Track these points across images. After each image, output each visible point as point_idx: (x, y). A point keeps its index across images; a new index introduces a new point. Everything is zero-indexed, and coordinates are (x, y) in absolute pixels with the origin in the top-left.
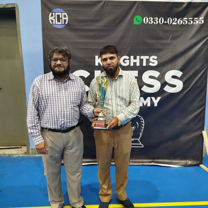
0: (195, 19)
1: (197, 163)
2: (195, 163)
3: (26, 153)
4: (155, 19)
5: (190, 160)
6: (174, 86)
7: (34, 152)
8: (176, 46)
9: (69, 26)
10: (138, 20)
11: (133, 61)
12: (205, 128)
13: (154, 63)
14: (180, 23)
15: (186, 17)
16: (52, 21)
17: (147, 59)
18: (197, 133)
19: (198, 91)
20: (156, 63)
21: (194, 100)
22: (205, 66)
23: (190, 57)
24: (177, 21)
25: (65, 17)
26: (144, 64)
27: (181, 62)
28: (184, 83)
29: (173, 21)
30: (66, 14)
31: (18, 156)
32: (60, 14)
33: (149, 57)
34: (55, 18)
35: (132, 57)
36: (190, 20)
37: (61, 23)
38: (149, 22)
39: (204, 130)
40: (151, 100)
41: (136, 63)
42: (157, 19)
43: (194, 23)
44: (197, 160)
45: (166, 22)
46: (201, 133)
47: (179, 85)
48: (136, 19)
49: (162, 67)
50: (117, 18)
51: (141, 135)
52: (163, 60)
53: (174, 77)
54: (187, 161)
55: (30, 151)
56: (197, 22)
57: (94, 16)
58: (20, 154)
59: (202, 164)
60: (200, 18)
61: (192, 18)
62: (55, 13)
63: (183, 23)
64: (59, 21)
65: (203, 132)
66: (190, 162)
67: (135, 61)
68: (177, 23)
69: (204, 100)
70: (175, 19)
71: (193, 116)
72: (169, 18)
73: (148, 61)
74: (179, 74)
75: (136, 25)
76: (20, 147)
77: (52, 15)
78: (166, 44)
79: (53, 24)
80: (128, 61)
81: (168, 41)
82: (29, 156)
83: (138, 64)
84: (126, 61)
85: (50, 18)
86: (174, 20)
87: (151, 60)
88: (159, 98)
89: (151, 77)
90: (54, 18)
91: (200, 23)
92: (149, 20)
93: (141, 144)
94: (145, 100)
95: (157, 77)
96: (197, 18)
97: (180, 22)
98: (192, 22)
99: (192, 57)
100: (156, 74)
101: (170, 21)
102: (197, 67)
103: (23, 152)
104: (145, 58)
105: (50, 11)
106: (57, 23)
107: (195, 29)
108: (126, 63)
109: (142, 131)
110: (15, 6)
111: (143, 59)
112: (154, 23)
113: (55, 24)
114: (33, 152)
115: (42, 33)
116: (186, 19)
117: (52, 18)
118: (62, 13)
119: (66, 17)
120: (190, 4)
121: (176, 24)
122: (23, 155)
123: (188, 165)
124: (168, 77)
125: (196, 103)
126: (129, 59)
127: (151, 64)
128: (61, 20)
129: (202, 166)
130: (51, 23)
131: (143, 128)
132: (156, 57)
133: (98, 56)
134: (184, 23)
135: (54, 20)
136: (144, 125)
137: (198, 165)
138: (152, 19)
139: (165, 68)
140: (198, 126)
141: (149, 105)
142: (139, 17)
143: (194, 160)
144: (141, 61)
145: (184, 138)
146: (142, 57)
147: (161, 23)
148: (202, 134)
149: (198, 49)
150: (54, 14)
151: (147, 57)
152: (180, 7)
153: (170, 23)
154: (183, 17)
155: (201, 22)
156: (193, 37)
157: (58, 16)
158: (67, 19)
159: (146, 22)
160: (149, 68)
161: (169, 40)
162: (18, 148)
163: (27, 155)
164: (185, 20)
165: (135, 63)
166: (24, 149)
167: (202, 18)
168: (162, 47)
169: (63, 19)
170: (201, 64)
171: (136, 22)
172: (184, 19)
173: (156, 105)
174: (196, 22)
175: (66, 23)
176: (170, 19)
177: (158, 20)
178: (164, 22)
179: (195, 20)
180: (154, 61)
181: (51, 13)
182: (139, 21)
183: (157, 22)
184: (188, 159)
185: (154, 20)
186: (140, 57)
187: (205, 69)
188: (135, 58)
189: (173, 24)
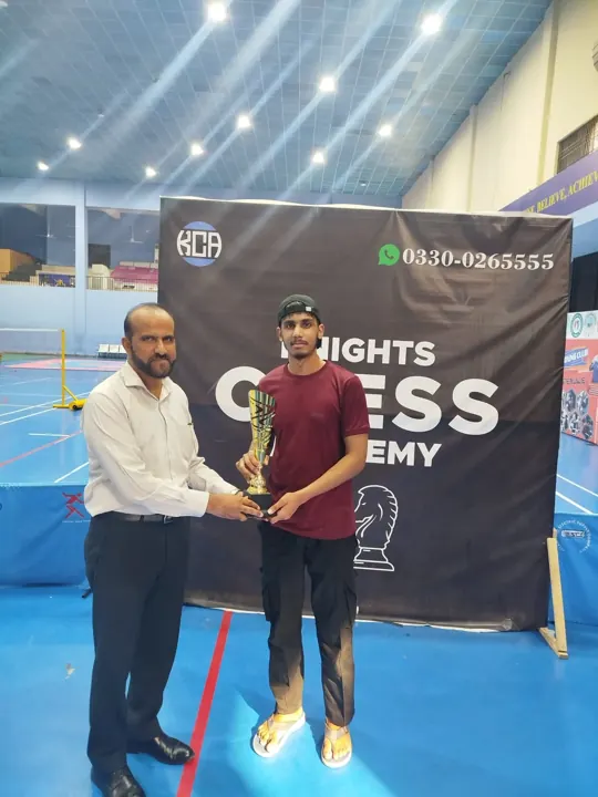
0: (531, 256)
4: (432, 253)
6: (475, 418)
10: (389, 255)
11: (373, 350)
12: (554, 529)
13: (426, 359)
14: (494, 265)
15: (508, 251)
17: (408, 349)
18: (534, 543)
20: (431, 359)
22: (555, 372)
24: (486, 261)
25: (214, 241)
26: (402, 360)
27: (493, 359)
28: (500, 413)
29: (476, 261)
30: (217, 235)
32: (204, 234)
33: (415, 345)
34: (190, 243)
35: (372, 342)
36: (519, 259)
37: (204, 255)
38: (417, 261)
39: (551, 537)
40: (417, 449)
41: (381, 356)
42: (437, 253)
43: (529, 267)
45: (457, 262)
46: (544, 543)
47: (490, 417)
48: (386, 252)
49: (447, 372)
51: (388, 538)
52: (448, 354)
53: (476, 396)
56: (537, 264)
59: (546, 626)
60: (545, 256)
61: (523, 256)
62: (192, 231)
63: (500, 266)
64: (199, 250)
65: (549, 539)
67: (379, 351)
68: (487, 266)
69: (552, 456)
70: (481, 256)
72: (465, 255)
73: (411, 353)
74: (489, 388)
75: (384, 266)
77: (185, 237)
79: (185, 256)
80: (361, 352)
81: (464, 307)
83: (386, 360)
84: (355, 351)
85: (180, 243)
86: (478, 257)
87: (419, 350)
88: (436, 447)
89: (417, 393)
90: (188, 243)
91: (544, 266)
92: (416, 255)
93: (388, 562)
94: (402, 447)
95: (432, 392)
96: (536, 256)
97: (493, 262)
98: (523, 264)
100: (431, 386)
101: (467, 258)
102: (535, 375)
104: (403, 345)
105: (182, 226)
106: (194, 254)
108: (356, 355)
109: (392, 528)
111: (398, 348)
112: (430, 262)
113: (191, 256)
116: (510, 255)
117: (184, 243)
118: (208, 232)
119: (218, 243)
121: (484, 266)
124: (461, 394)
126: (365, 347)
127: (418, 361)
128: (205, 247)
129: (545, 631)
130: (181, 254)
131: (394, 520)
132: (431, 346)
134: (503, 266)
135: (188, 247)
136: (396, 513)
138: (424, 253)
139: (455, 372)
141: (411, 462)
142: (391, 249)
144: (395, 352)
146: (396, 343)
147: (447, 263)
148: (546, 546)
150: (188, 233)
151: (410, 344)
153: (468, 264)
154: (501, 252)
155: (548, 265)
157: (199, 239)
158: (219, 245)
159: (409, 260)
160: (412, 369)
164: (506, 258)
165: (378, 358)
167: (548, 256)
169: (211, 245)
170: (546, 367)
171: (384, 261)
172: (505, 256)
173: (428, 463)
174: (533, 265)
175: (217, 256)
176: (469, 256)
177: (440, 257)
178: (453, 261)
179: (532, 259)
180: (426, 354)
181: (182, 232)
183: (437, 261)
185: (429, 257)
186: (392, 343)
187: (555, 380)
188: (379, 345)
189: (476, 266)
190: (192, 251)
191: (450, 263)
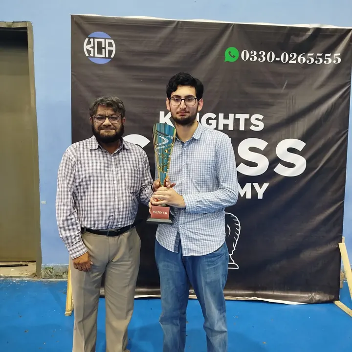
0: (326, 55)
1: (330, 298)
2: (326, 298)
3: (35, 275)
4: (260, 53)
5: (319, 293)
6: (291, 165)
7: (49, 273)
8: (295, 100)
9: (116, 62)
10: (231, 55)
12: (343, 237)
13: (258, 126)
14: (302, 61)
15: (311, 51)
16: (89, 52)
17: (246, 120)
18: (330, 247)
19: (331, 175)
20: (261, 126)
21: (324, 190)
22: (343, 132)
23: (319, 118)
24: (297, 58)
25: (110, 46)
26: (242, 127)
27: (303, 125)
28: (308, 161)
29: (290, 59)
30: (112, 41)
31: (20, 279)
32: (103, 41)
33: (250, 117)
34: (93, 48)
35: (221, 116)
36: (318, 56)
37: (103, 56)
38: (251, 59)
39: (341, 242)
40: (253, 187)
41: (227, 125)
42: (264, 53)
43: (325, 62)
44: (330, 293)
45: (278, 59)
46: (337, 246)
47: (300, 164)
48: (230, 53)
49: (271, 133)
50: (198, 50)
51: (234, 247)
52: (273, 121)
53: (291, 150)
54: (313, 294)
55: (43, 273)
56: (330, 60)
57: (159, 44)
58: (24, 277)
59: (338, 300)
60: (335, 55)
61: (321, 55)
62: (94, 38)
63: (306, 62)
64: (100, 52)
65: (340, 244)
66: (318, 296)
67: (226, 122)
68: (297, 62)
69: (342, 190)
70: (293, 55)
71: (322, 217)
72: (283, 54)
73: (248, 122)
74: (300, 145)
75: (228, 62)
76: (24, 264)
77: (89, 43)
78: (279, 94)
79: (90, 56)
80: (214, 122)
81: (282, 91)
82: (39, 280)
83: (231, 128)
84: (210, 121)
85: (86, 47)
86: (291, 56)
87: (253, 120)
88: (265, 186)
89: (252, 149)
90: (91, 47)
91: (335, 62)
92: (250, 55)
93: (234, 263)
94: (242, 187)
95: (262, 149)
96: (329, 55)
97: (301, 59)
98: (321, 60)
99: (321, 118)
100: (262, 144)
101: (284, 57)
102: (330, 135)
103: (29, 274)
104: (243, 117)
105: (86, 35)
106: (96, 55)
107: (326, 72)
108: (211, 124)
109: (237, 241)
110: (28, 26)
111: (239, 119)
112: (259, 59)
113: (94, 57)
114: (47, 273)
115: (72, 71)
116: (312, 54)
117: (89, 47)
118: (105, 39)
119: (112, 47)
120: (318, 31)
121: (295, 62)
122: (29, 279)
123: (314, 301)
124: (281, 150)
125: (329, 195)
126: (217, 119)
127: (253, 128)
128: (103, 50)
129: (338, 303)
130: (87, 55)
131: (238, 235)
132: (261, 117)
133: (163, 112)
134: (308, 62)
135: (92, 50)
136: (239, 230)
137: (331, 302)
138: (255, 53)
139: (277, 135)
140: (332, 234)
141: (249, 196)
142: (233, 50)
143: (325, 293)
144: (237, 121)
145: (309, 255)
146: (238, 116)
147: (270, 60)
148: (338, 248)
149: (332, 105)
150: (92, 40)
151: (247, 116)
152: (303, 36)
153: (285, 61)
154: (307, 52)
155: (337, 60)
156: (322, 86)
157: (99, 44)
158: (114, 49)
159: (245, 58)
160: (249, 134)
161: (284, 88)
162: (21, 265)
163: (36, 279)
164: (309, 56)
166: (32, 267)
167: (337, 54)
168: (270, 101)
169: (108, 48)
170: (337, 130)
171: (228, 58)
172: (309, 54)
173: (260, 197)
174: (327, 61)
175: (112, 56)
176: (285, 55)
177: (266, 56)
178: (275, 59)
179: (327, 57)
180: (258, 124)
181: (87, 39)
182: (234, 56)
183: (264, 59)
184: (315, 292)
185: (258, 56)
186: (235, 116)
187: (343, 138)
188: (226, 117)
189: (290, 62)
190: (94, 53)
191: (273, 60)
